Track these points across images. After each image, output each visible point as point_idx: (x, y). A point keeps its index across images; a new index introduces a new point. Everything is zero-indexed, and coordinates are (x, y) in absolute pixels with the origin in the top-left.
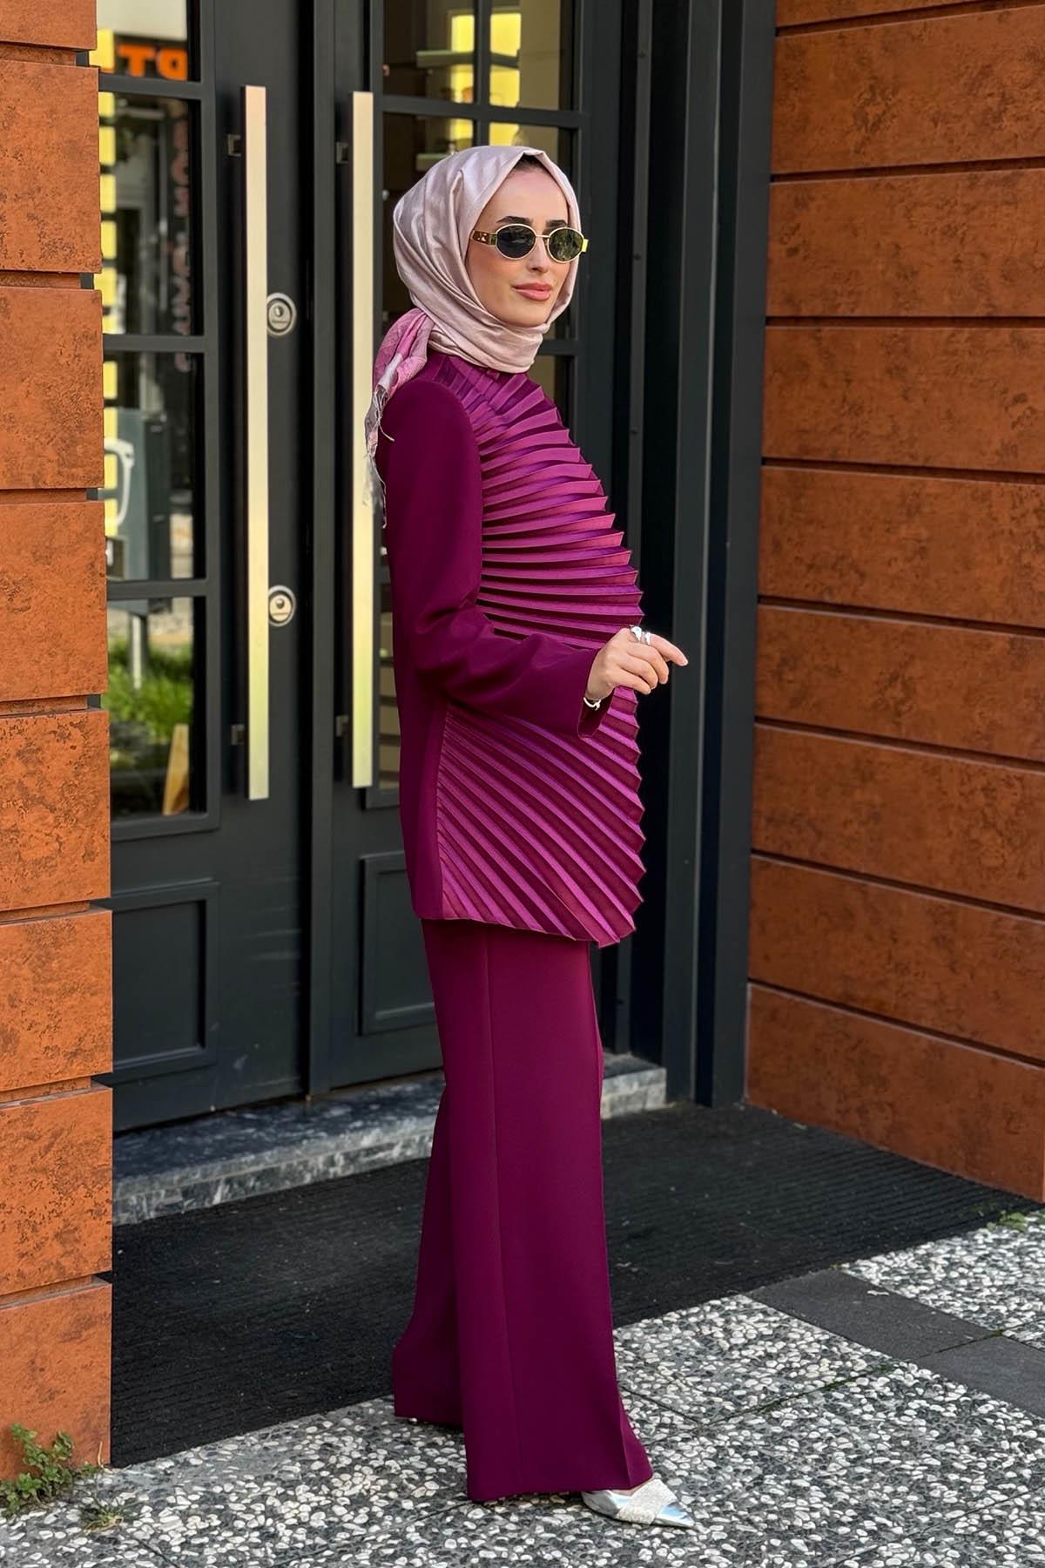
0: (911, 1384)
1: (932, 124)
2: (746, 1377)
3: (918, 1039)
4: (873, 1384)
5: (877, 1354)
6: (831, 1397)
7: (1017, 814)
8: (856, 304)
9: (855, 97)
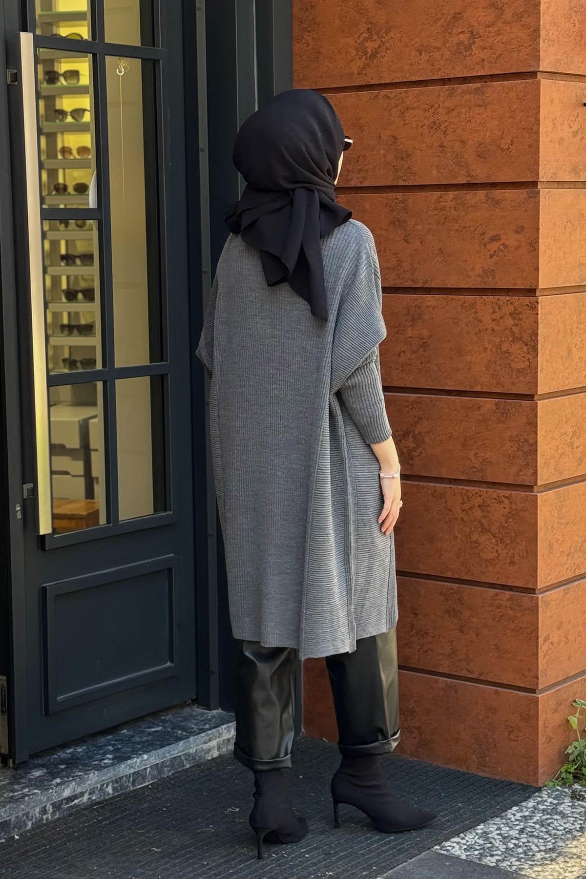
1: (417, 53)
3: (436, 681)
7: (506, 523)
8: (365, 178)
9: (356, 36)
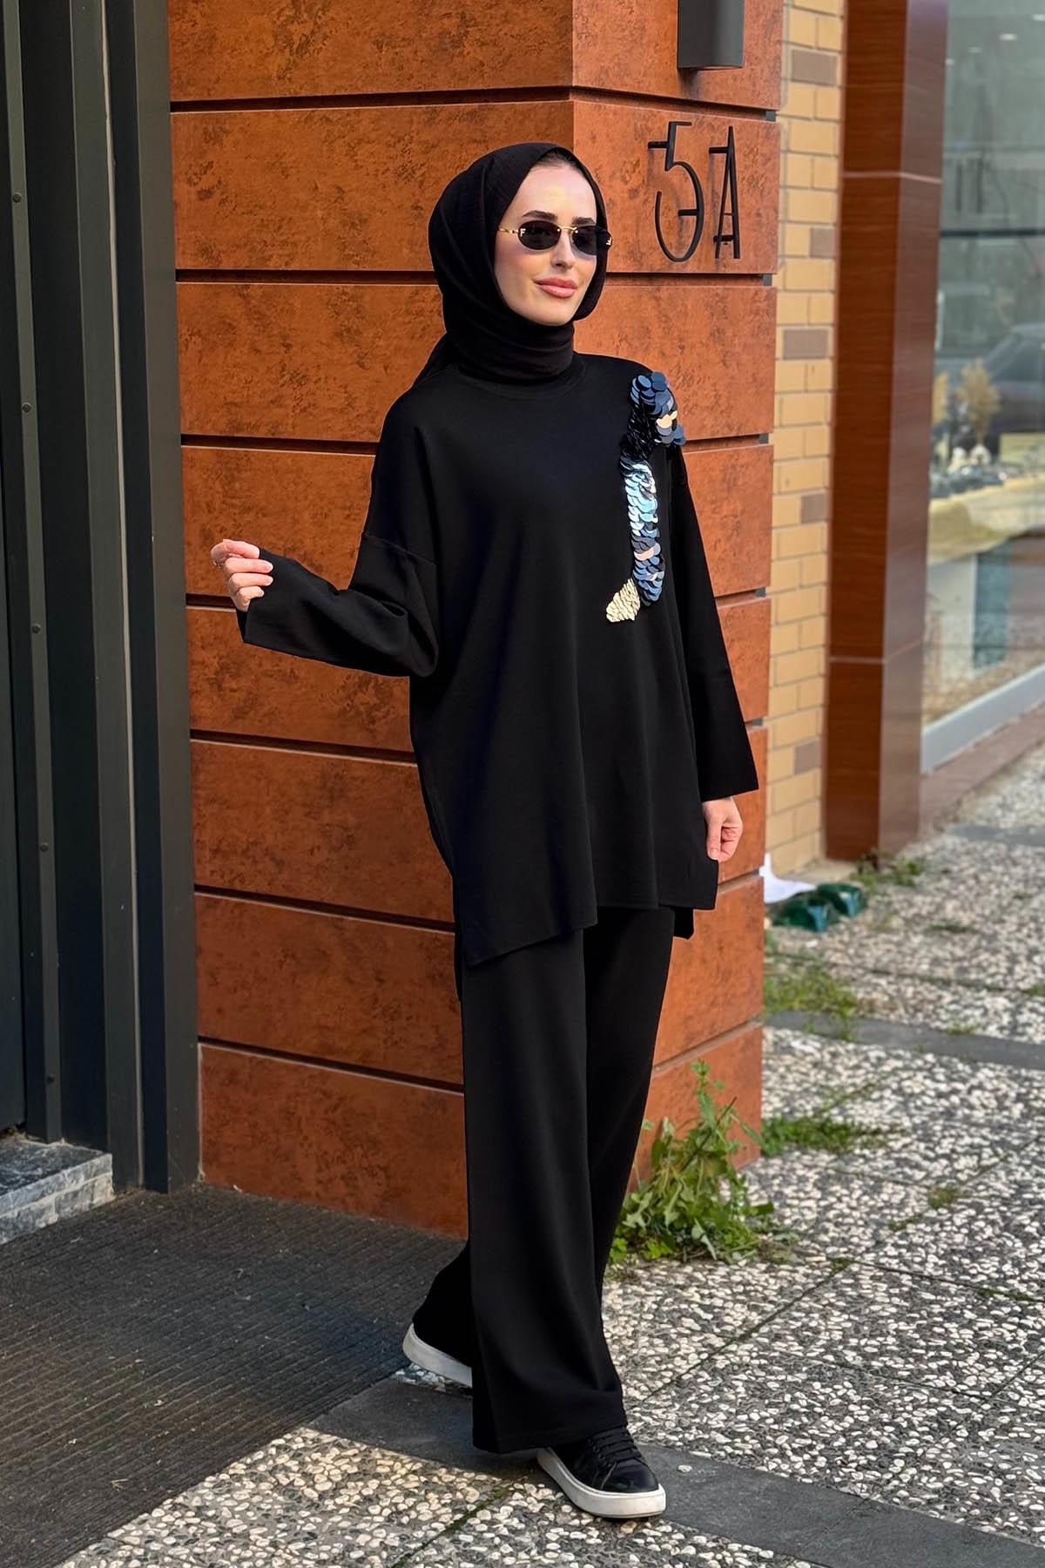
0: (536, 1510)
1: (375, 47)
2: (356, 1532)
4: (495, 1516)
5: (483, 1477)
6: (459, 1541)
8: (292, 257)
9: (274, 13)
